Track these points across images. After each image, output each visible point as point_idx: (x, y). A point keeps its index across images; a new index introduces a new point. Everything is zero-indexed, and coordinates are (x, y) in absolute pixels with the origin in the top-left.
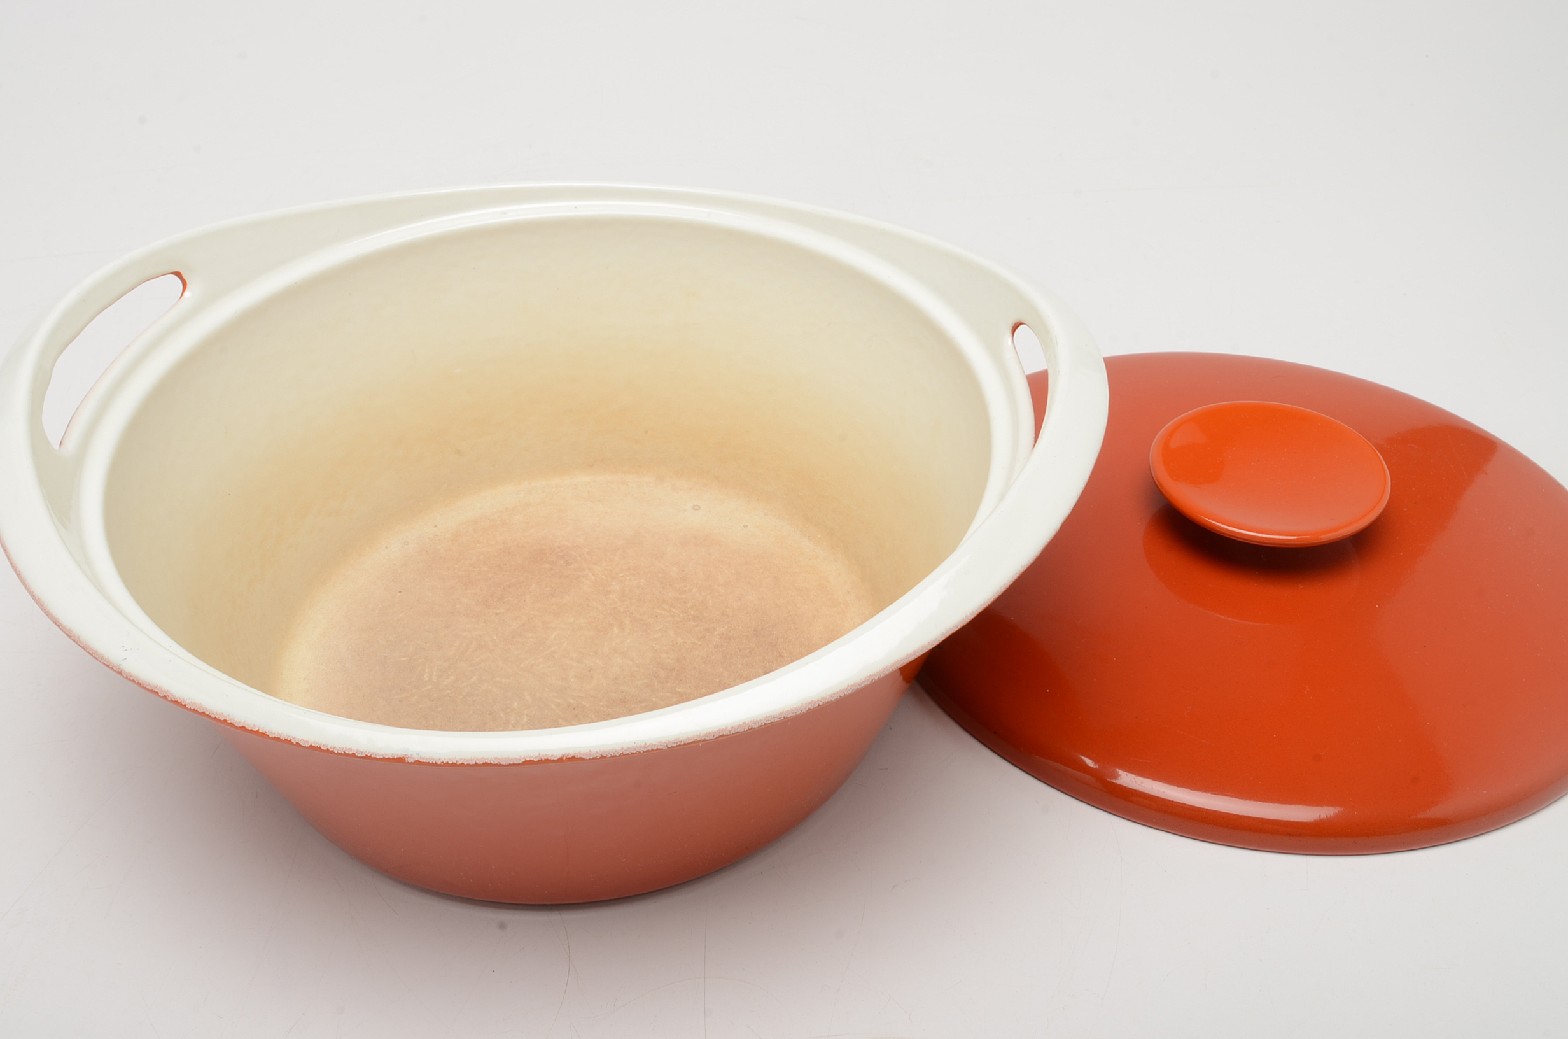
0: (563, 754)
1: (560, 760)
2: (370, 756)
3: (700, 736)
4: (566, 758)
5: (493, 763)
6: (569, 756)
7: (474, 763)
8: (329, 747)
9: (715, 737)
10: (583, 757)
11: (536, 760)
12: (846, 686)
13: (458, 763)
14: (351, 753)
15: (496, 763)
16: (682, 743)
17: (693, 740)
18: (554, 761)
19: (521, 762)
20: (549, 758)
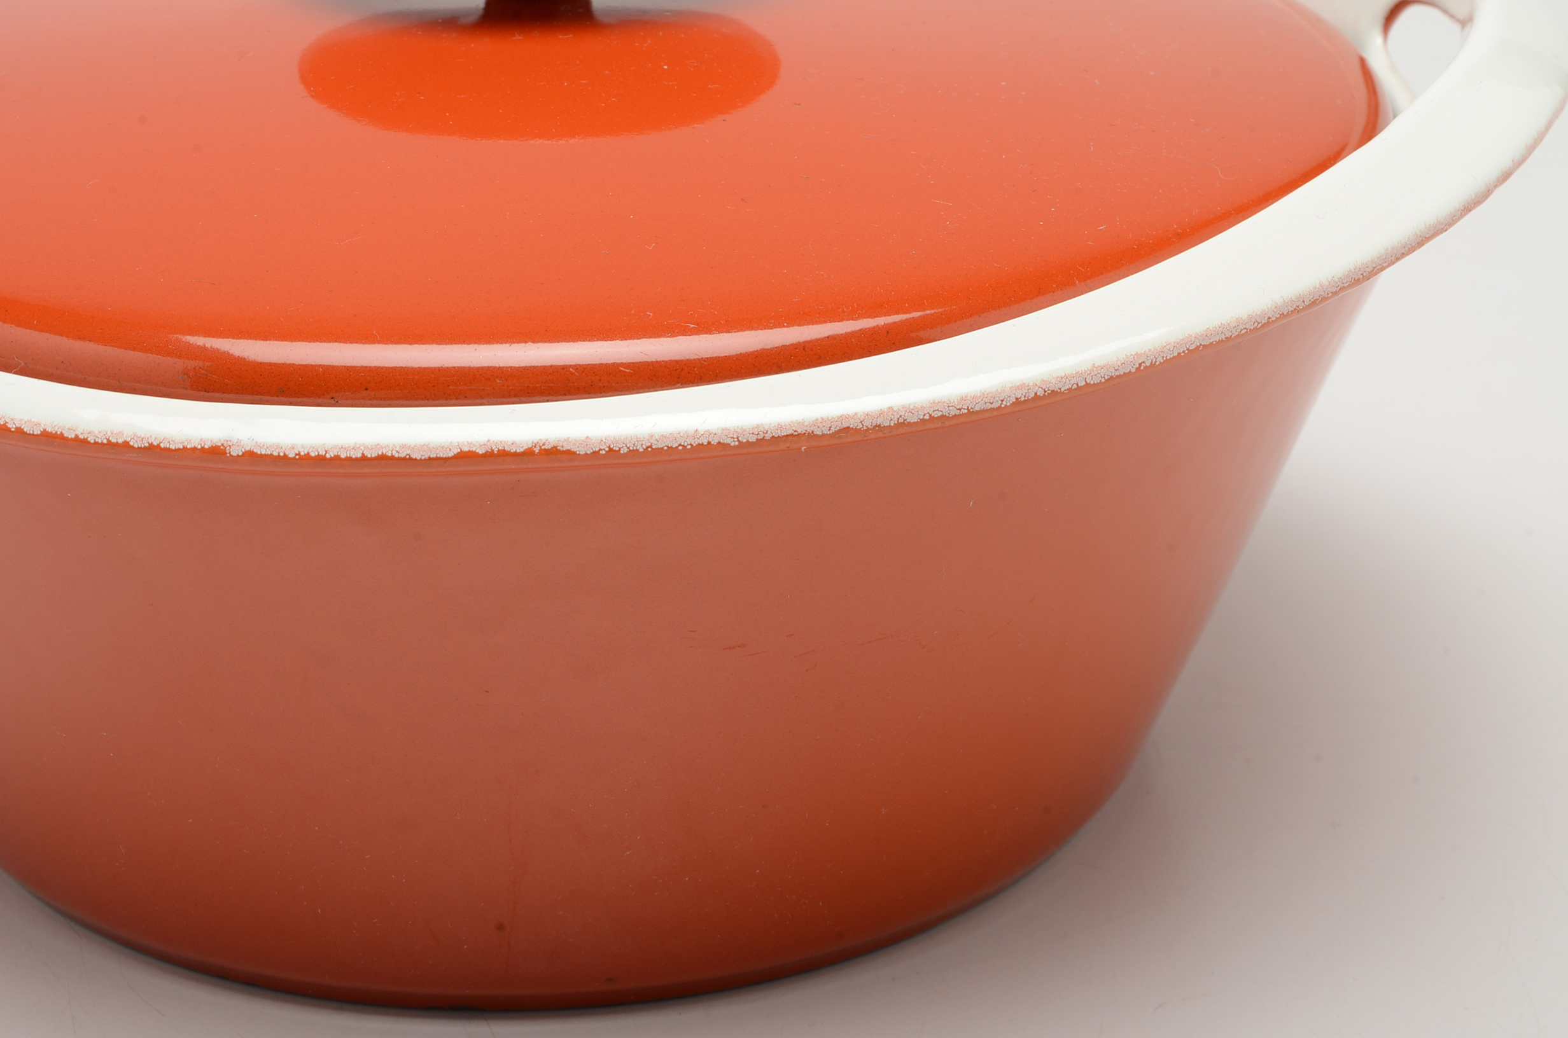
0: (536, 441)
1: (528, 453)
2: (159, 445)
3: (803, 424)
4: (541, 450)
5: (397, 455)
6: (546, 447)
7: (359, 455)
8: (78, 432)
9: (833, 429)
10: (574, 449)
11: (480, 451)
12: (1090, 367)
13: (328, 456)
14: (120, 441)
15: (402, 455)
16: (768, 436)
17: (790, 432)
18: (515, 454)
19: (451, 454)
20: (507, 449)
